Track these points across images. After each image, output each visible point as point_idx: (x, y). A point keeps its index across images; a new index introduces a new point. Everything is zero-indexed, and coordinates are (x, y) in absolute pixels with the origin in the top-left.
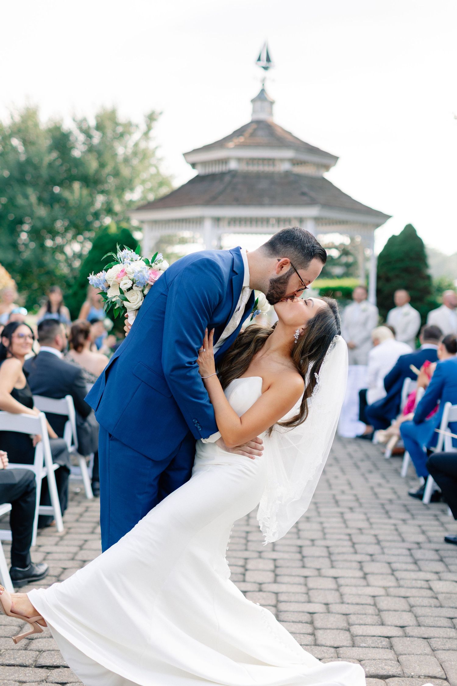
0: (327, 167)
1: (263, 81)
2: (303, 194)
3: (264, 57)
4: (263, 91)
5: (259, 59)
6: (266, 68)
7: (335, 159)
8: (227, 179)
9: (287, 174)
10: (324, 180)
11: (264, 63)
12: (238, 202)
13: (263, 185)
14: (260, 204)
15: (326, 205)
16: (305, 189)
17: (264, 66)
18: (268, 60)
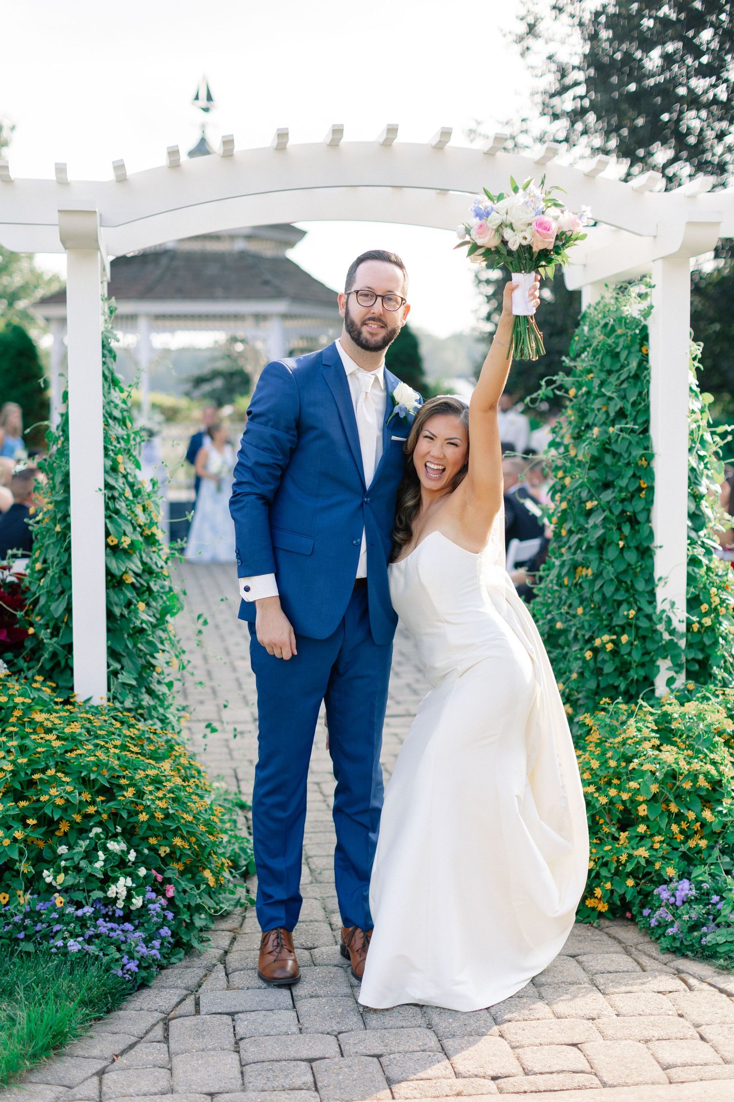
0: (291, 244)
1: (203, 127)
2: (266, 283)
3: (203, 95)
4: (203, 141)
5: (197, 98)
6: (206, 110)
7: (302, 233)
8: (164, 261)
9: (243, 255)
10: (288, 261)
11: (203, 102)
12: (182, 294)
13: (212, 270)
14: (210, 296)
15: (297, 298)
16: (268, 277)
17: (204, 107)
18: (209, 98)
